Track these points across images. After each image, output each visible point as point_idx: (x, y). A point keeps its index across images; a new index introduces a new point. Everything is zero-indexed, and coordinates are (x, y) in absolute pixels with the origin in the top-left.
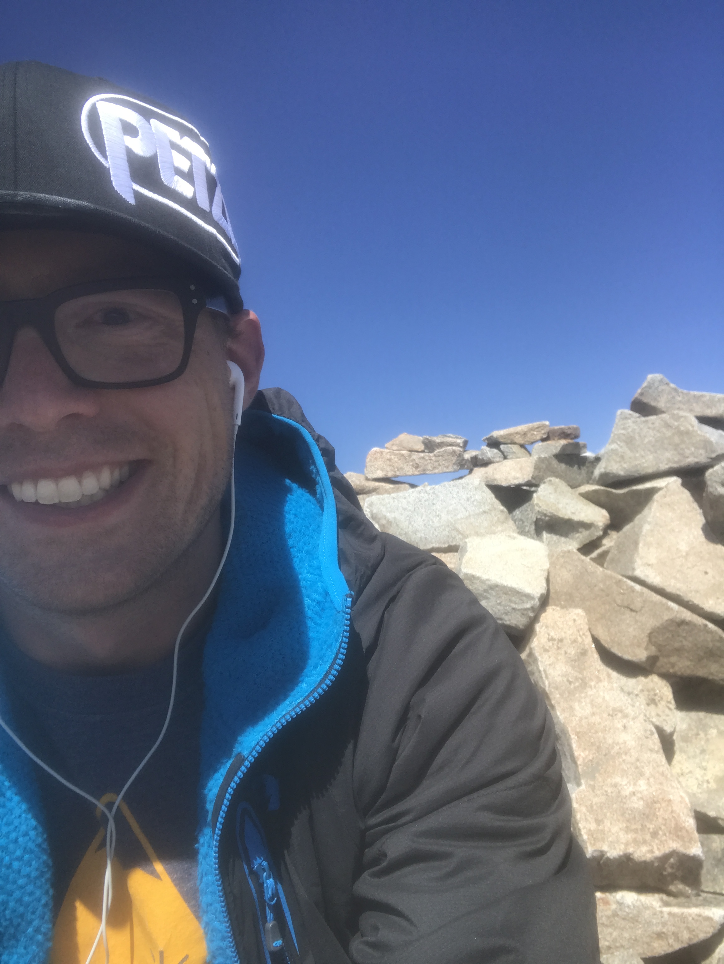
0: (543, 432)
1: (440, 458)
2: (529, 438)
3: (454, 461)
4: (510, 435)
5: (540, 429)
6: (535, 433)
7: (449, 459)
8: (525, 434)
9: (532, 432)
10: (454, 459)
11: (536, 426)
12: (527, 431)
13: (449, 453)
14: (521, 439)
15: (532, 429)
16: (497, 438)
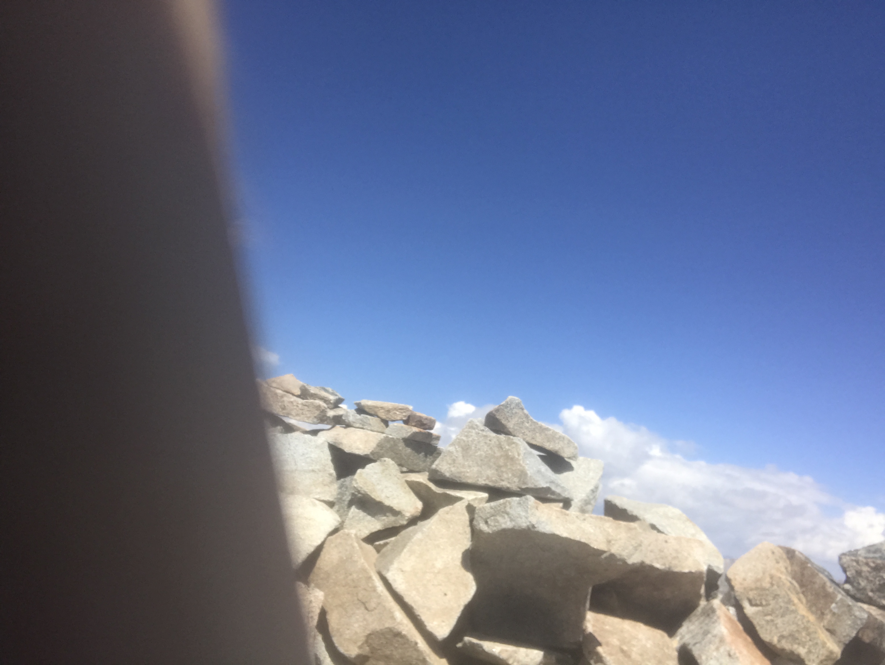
0: (404, 414)
1: (306, 407)
2: (391, 416)
3: (315, 415)
4: (376, 407)
5: (402, 411)
6: (398, 413)
7: (312, 411)
8: (389, 411)
9: (395, 411)
10: (317, 413)
11: (400, 407)
12: (391, 409)
13: (315, 406)
14: (383, 414)
15: (396, 409)
16: (363, 406)
